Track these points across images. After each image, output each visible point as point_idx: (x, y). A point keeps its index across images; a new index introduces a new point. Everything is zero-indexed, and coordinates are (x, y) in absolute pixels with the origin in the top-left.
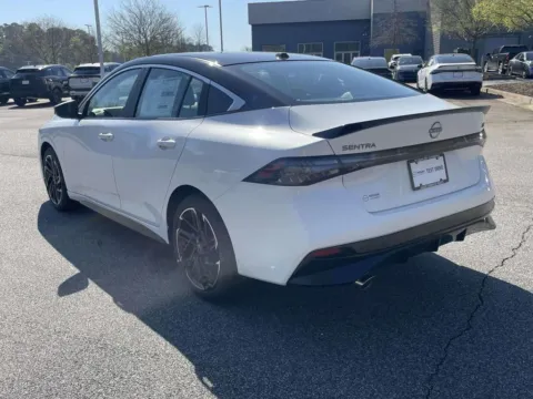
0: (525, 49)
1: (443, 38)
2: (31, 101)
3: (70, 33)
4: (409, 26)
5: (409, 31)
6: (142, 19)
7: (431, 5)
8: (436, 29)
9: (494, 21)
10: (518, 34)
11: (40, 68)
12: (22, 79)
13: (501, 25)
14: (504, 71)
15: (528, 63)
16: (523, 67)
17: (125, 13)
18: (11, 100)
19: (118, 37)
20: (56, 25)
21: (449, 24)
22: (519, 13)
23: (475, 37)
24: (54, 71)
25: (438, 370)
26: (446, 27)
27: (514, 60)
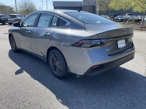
3: (7, 7)
4: (91, 9)
6: (26, 4)
15: (119, 18)
16: (118, 19)
17: (21, 2)
19: (20, 8)
23: (107, 12)
24: (3, 16)
26: (100, 9)
27: (116, 18)
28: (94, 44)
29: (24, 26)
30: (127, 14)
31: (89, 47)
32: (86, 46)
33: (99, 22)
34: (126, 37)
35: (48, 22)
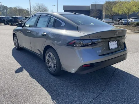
0: (123, 19)
1: (106, 15)
2: (14, 24)
5: (98, 13)
6: (40, 8)
7: (103, 8)
8: (104, 14)
9: (117, 12)
10: (121, 15)
11: (17, 17)
12: (13, 19)
13: (118, 13)
14: (118, 23)
17: (36, 6)
18: (10, 24)
20: (20, 8)
21: (107, 12)
22: (122, 10)
23: (112, 15)
24: (20, 18)
25: (107, 84)
26: (106, 13)
28: (86, 44)
29: (26, 27)
30: (132, 18)
31: (81, 47)
32: (78, 45)
33: (92, 24)
34: (118, 39)
35: (46, 23)
